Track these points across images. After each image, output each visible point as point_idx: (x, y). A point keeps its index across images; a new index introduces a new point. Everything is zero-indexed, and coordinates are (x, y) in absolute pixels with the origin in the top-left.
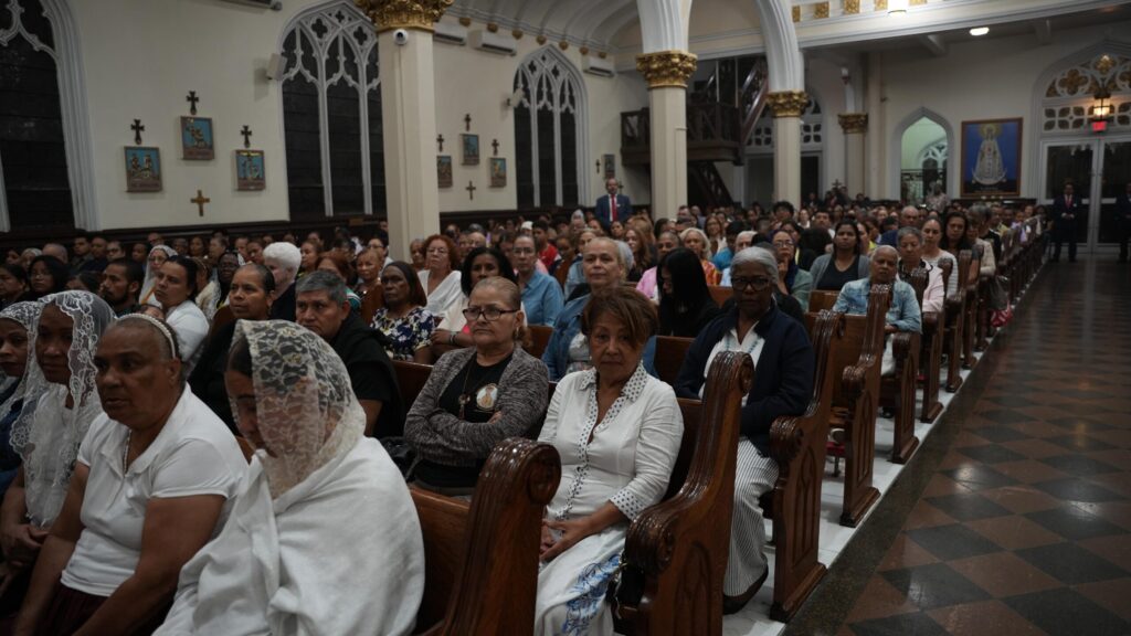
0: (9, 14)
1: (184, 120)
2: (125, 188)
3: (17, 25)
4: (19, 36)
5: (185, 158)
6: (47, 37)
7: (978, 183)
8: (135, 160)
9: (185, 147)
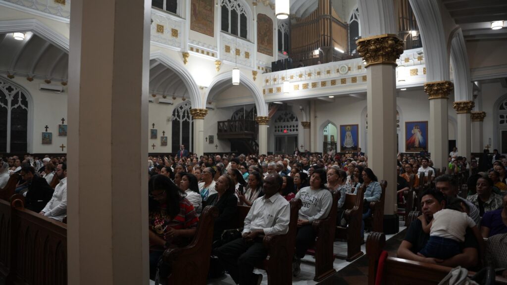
0: (18, 101)
1: (60, 126)
2: (41, 142)
3: (20, 103)
4: (20, 106)
5: (59, 135)
6: (26, 105)
7: (345, 147)
8: (45, 136)
9: (59, 132)
